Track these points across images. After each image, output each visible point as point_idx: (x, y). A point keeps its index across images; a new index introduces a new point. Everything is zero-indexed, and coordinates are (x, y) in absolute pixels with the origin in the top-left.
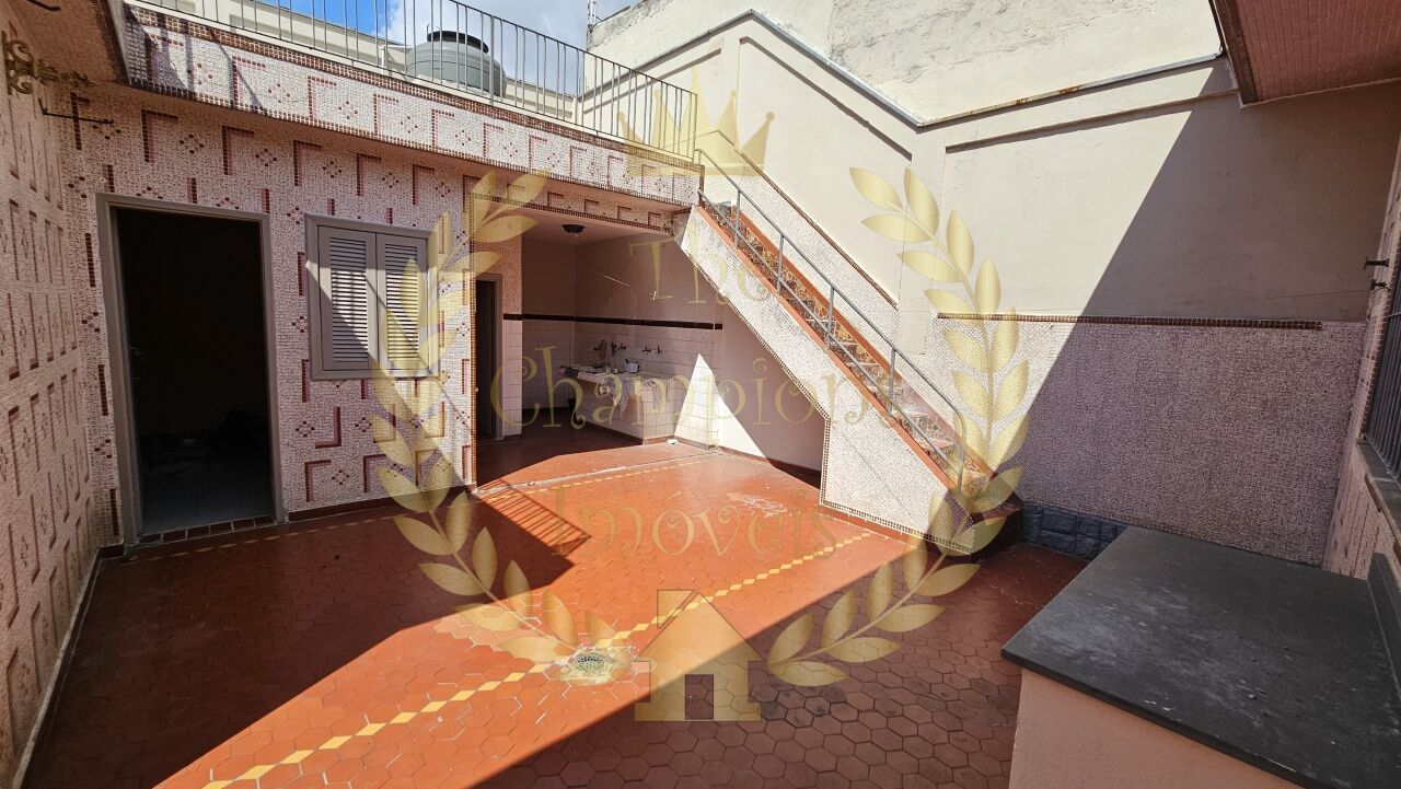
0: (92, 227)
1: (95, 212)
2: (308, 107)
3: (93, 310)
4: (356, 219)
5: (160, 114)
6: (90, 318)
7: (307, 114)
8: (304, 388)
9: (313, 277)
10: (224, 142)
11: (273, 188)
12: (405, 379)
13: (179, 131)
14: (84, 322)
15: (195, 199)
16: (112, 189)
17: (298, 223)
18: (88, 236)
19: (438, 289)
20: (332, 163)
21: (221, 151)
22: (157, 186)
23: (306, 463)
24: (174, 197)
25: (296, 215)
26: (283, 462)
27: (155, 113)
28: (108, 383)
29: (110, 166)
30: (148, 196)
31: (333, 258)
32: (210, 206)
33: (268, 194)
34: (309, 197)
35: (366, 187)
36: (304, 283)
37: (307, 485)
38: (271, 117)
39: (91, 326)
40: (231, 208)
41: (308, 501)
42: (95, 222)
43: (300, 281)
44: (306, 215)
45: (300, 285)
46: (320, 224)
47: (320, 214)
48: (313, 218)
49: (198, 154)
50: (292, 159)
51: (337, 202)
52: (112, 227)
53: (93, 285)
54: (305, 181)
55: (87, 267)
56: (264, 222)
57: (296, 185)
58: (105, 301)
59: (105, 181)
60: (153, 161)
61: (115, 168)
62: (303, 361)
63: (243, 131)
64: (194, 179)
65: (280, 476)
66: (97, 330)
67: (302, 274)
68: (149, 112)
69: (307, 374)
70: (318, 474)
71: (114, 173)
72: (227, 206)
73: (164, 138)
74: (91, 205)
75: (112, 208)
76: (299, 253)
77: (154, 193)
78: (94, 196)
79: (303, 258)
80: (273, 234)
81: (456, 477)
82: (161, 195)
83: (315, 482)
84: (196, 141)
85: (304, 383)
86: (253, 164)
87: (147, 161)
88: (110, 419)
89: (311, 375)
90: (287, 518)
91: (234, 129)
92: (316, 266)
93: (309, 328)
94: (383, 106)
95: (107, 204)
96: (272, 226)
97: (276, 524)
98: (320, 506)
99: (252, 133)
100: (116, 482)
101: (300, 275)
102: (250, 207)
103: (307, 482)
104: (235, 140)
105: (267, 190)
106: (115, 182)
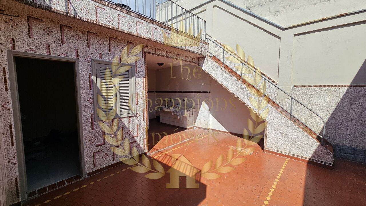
0: (6, 65)
1: (7, 58)
2: (95, 17)
3: (6, 101)
4: (109, 61)
5: (35, 18)
6: (5, 104)
7: (95, 20)
8: (92, 125)
9: (95, 83)
10: (61, 31)
11: (80, 49)
12: (126, 117)
13: (42, 26)
14: (3, 106)
15: (50, 53)
16: (14, 49)
17: (89, 62)
18: (4, 68)
19: (136, 85)
20: (100, 40)
21: (60, 34)
22: (34, 47)
23: (93, 153)
24: (41, 52)
25: (88, 59)
26: (85, 154)
27: (33, 18)
28: (13, 132)
29: (13, 39)
30: (30, 52)
31: (101, 73)
32: (56, 56)
33: (78, 51)
34: (93, 53)
35: (112, 49)
36: (92, 85)
37: (94, 161)
38: (82, 20)
39: (6, 108)
40: (64, 56)
41: (94, 167)
42: (7, 63)
43: (90, 84)
44: (92, 59)
46: (97, 62)
47: (96, 59)
48: (95, 60)
49: (51, 35)
50: (87, 38)
51: (102, 55)
52: (14, 65)
53: (6, 89)
54: (91, 47)
55: (4, 82)
56: (77, 62)
57: (88, 48)
58: (11, 96)
59: (11, 45)
60: (32, 38)
61: (15, 40)
62: (91, 114)
63: (68, 27)
64: (49, 45)
65: (84, 160)
66: (9, 109)
68: (30, 17)
69: (93, 119)
70: (97, 156)
71: (15, 42)
72: (62, 56)
73: (37, 28)
74: (5, 55)
75: (14, 57)
76: (89, 74)
77: (33, 51)
78: (6, 52)
79: (91, 75)
80: (80, 66)
82: (36, 51)
83: (97, 159)
84: (50, 30)
85: (92, 122)
86: (72, 40)
87: (30, 37)
89: (94, 119)
90: (87, 175)
91: (65, 26)
92: (95, 77)
93: (93, 102)
94: (121, 18)
95: (12, 55)
96: (80, 63)
97: (83, 178)
98: (98, 168)
99: (72, 27)
100: (18, 174)
101: (90, 82)
102: (71, 56)
103: (94, 160)
104: (65, 30)
105: (77, 50)
106: (15, 46)
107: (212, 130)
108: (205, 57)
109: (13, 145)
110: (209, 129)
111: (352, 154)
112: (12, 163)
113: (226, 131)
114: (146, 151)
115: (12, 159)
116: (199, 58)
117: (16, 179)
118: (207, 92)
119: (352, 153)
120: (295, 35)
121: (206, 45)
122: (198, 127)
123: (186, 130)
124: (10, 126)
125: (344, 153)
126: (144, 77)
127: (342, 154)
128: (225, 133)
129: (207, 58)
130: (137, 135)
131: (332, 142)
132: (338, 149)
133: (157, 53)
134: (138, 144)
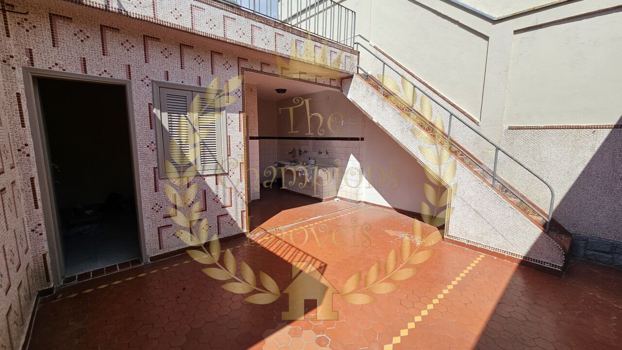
0: (21, 88)
1: (22, 79)
2: (152, 11)
3: (24, 143)
4: (181, 83)
5: (61, 16)
6: (23, 148)
7: (152, 16)
8: (155, 184)
9: (158, 118)
10: (102, 35)
11: (132, 64)
12: (210, 175)
13: (73, 28)
14: (19, 150)
15: (85, 71)
16: (32, 64)
17: (148, 85)
18: (18, 95)
19: (227, 123)
20: (166, 49)
21: (100, 41)
22: (61, 62)
23: (158, 228)
24: (73, 70)
25: (147, 81)
26: (145, 228)
27: (57, 15)
28: (37, 188)
29: (30, 50)
30: (56, 69)
31: (168, 103)
32: (95, 75)
33: (129, 68)
34: (153, 70)
35: (186, 64)
36: (153, 122)
37: (159, 240)
38: (130, 17)
39: (24, 153)
40: (107, 76)
41: (160, 249)
42: (23, 86)
43: (150, 121)
44: (152, 81)
45: (151, 123)
46: (161, 86)
47: (160, 80)
48: (157, 82)
49: (86, 42)
50: (143, 46)
51: (170, 73)
52: (35, 90)
53: (23, 126)
54: (151, 60)
55: (19, 115)
56: (128, 85)
57: (146, 62)
58: (32, 136)
59: (28, 59)
60: (58, 47)
61: (33, 51)
62: (154, 168)
63: (113, 28)
64: (84, 58)
65: (144, 236)
66: (28, 155)
67: (152, 116)
68: (54, 14)
69: (157, 175)
70: (165, 233)
71: (33, 54)
72: (105, 75)
73: (65, 32)
74: (19, 74)
75: (33, 77)
76: (149, 104)
77: (60, 67)
78: (21, 69)
79: (152, 106)
80: (134, 92)
81: (239, 229)
82: (64, 68)
83: (164, 238)
84: (84, 34)
85: (155, 180)
86: (120, 49)
87: (54, 46)
88: (40, 210)
89: (159, 176)
90: (149, 260)
91: (107, 27)
92: (159, 111)
93: (157, 148)
94: (196, 12)
95: (30, 74)
96: (133, 88)
97: (143, 264)
98: (167, 251)
99: (118, 29)
100: (46, 249)
101: (150, 117)
102: (120, 76)
103: (159, 238)
104: (109, 34)
105: (129, 66)
106: (34, 60)
107: (366, 203)
108: (351, 77)
109: (37, 207)
110: (360, 202)
111: (608, 253)
112: (37, 232)
113: (388, 205)
114: (245, 230)
115: (36, 228)
116: (342, 79)
117: (44, 256)
118: (357, 139)
119: (608, 250)
120: (516, 32)
121: (354, 55)
122: (341, 199)
123: (321, 201)
124: (32, 179)
125: (593, 250)
126: (242, 110)
127: (590, 253)
128: (386, 209)
129: (356, 78)
130: (230, 205)
131: (572, 230)
132: (582, 242)
133: (264, 70)
134: (232, 219)
